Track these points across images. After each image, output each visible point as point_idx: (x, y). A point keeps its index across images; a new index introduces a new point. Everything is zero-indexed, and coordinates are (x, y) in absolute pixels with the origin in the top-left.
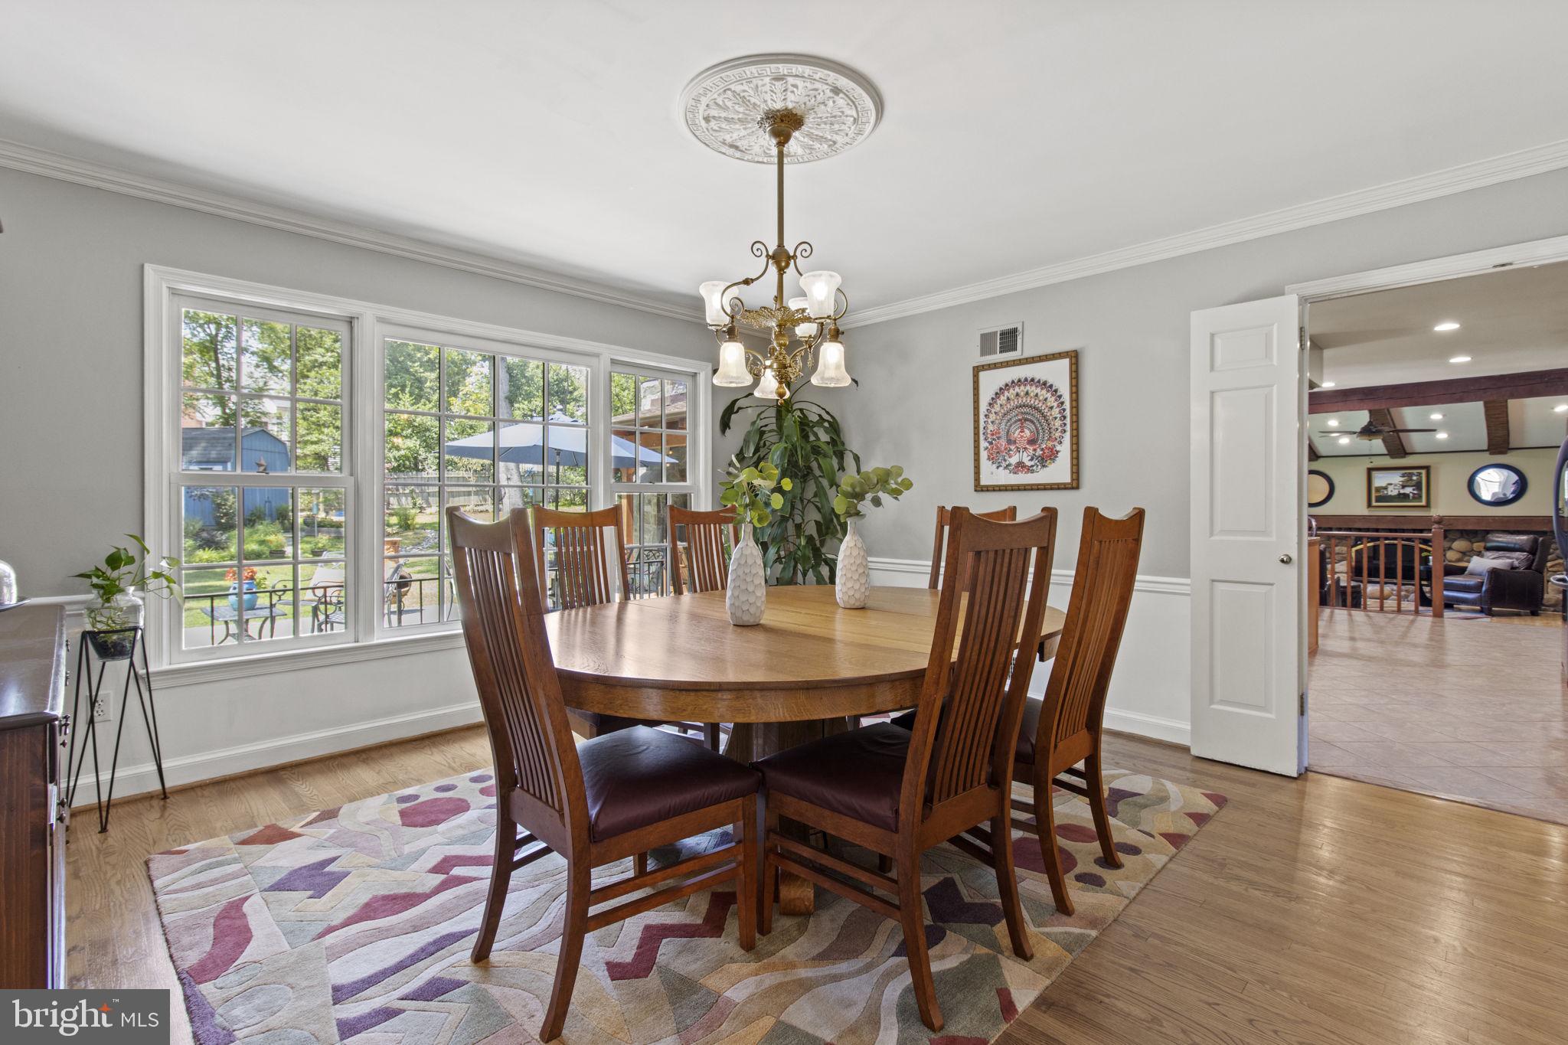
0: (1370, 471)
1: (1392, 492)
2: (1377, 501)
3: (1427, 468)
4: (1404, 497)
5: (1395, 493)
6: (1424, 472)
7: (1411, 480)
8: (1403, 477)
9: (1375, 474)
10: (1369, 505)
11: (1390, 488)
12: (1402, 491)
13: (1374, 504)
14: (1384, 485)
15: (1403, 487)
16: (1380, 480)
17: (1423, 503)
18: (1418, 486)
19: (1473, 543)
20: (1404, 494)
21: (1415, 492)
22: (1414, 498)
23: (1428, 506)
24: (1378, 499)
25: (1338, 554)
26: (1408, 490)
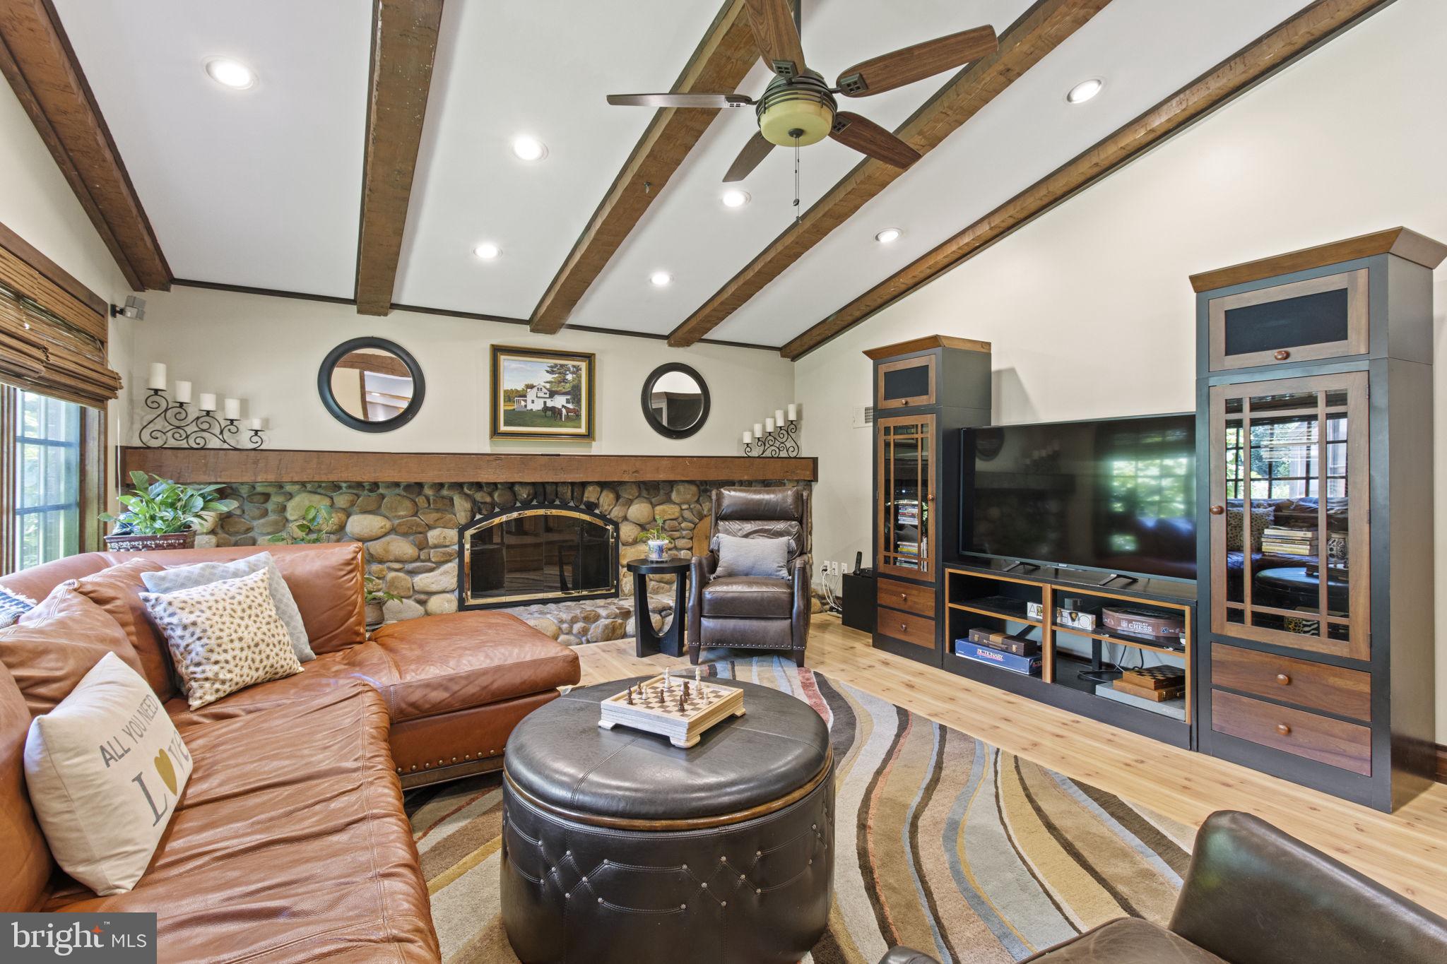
0: (497, 351)
1: (535, 404)
2: (506, 424)
3: (589, 358)
4: (551, 414)
5: (537, 406)
6: (583, 365)
7: (565, 381)
8: (552, 372)
9: (505, 361)
10: (495, 432)
11: (531, 394)
12: (550, 404)
13: (503, 428)
14: (520, 387)
15: (552, 394)
16: (515, 374)
17: (583, 430)
18: (574, 394)
19: (653, 506)
20: (553, 409)
21: (570, 406)
22: (567, 417)
23: (589, 435)
24: (512, 418)
25: (436, 546)
26: (559, 402)
